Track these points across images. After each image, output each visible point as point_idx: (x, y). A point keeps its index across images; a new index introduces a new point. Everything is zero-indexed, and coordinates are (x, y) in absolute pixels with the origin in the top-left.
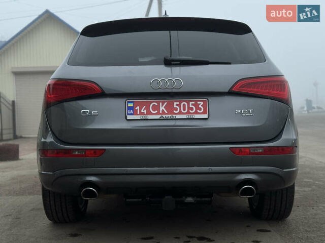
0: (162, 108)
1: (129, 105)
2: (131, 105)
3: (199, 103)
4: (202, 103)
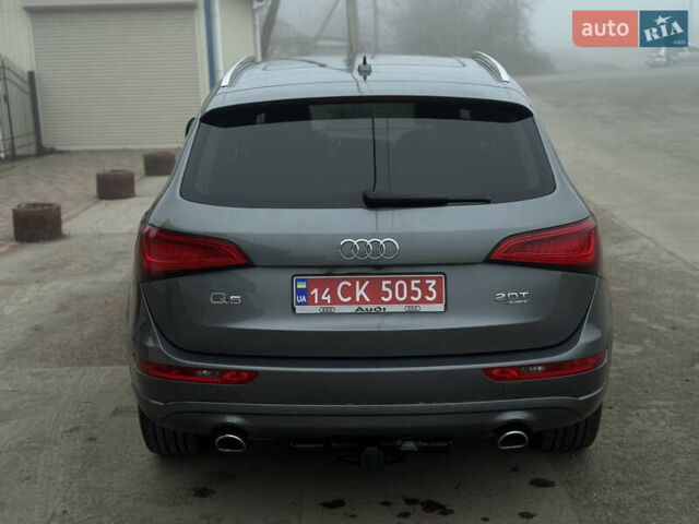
0: (360, 292)
1: (299, 286)
2: (302, 286)
3: (428, 282)
4: (434, 282)
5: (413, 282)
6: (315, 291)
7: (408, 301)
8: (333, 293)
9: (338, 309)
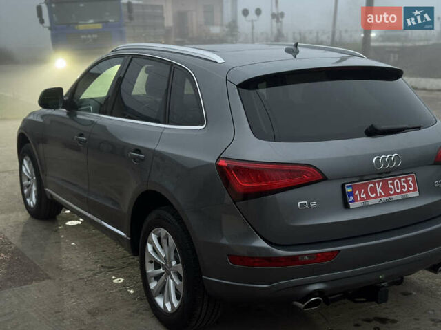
0: (379, 190)
1: (349, 191)
2: (350, 190)
3: (408, 179)
4: (411, 179)
5: (402, 180)
6: (357, 193)
7: (402, 192)
8: (366, 192)
9: (371, 202)
